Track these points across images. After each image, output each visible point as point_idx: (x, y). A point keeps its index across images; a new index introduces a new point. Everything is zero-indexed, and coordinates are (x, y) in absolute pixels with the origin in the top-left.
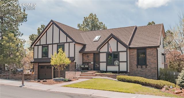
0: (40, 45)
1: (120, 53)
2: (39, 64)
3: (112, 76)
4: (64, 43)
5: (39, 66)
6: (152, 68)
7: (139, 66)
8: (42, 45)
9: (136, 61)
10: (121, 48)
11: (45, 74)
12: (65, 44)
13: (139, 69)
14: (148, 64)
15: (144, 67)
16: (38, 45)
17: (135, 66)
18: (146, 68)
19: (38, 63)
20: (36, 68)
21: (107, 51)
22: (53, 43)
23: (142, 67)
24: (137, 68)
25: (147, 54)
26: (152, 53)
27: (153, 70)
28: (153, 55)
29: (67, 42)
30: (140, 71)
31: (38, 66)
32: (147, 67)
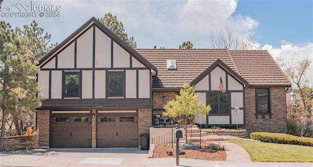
0: (56, 69)
1: (232, 93)
2: (53, 112)
3: (238, 134)
4: (125, 69)
5: (52, 116)
6: (278, 119)
7: (259, 116)
8: (63, 70)
9: (255, 108)
10: (234, 85)
11: (71, 134)
12: (127, 71)
13: (260, 120)
14: (272, 111)
15: (267, 117)
16: (50, 70)
17: (254, 116)
18: (270, 118)
19: (49, 111)
20: (44, 121)
21: (208, 89)
22: (96, 67)
23: (264, 118)
24: (257, 118)
25: (272, 96)
26: (278, 96)
27: (280, 122)
28: (281, 99)
29: (131, 68)
30: (261, 123)
31: (50, 117)
32: (272, 117)
